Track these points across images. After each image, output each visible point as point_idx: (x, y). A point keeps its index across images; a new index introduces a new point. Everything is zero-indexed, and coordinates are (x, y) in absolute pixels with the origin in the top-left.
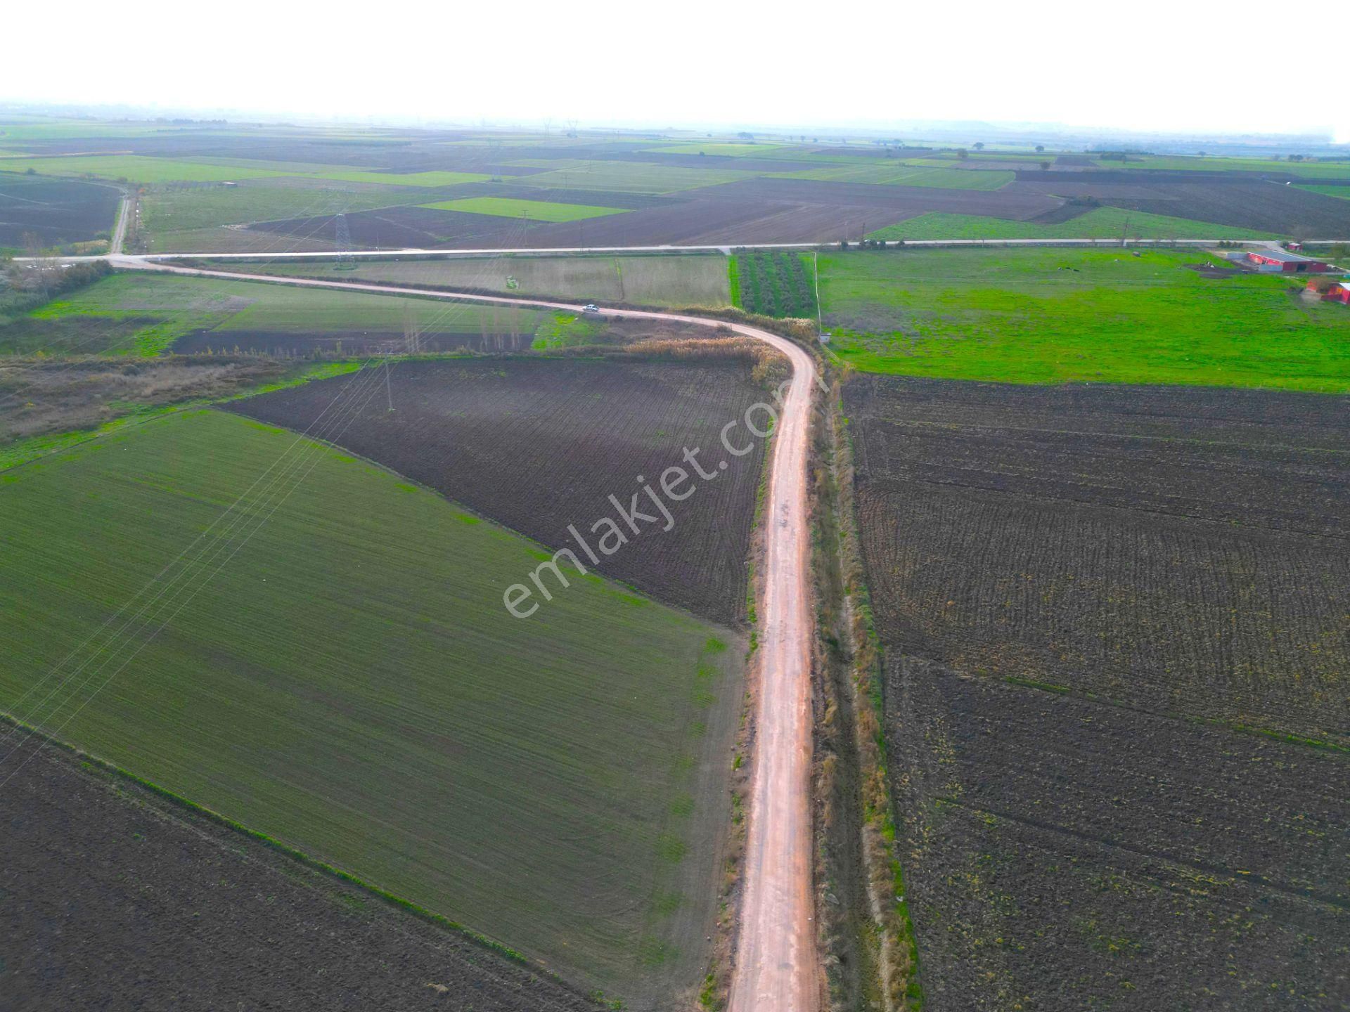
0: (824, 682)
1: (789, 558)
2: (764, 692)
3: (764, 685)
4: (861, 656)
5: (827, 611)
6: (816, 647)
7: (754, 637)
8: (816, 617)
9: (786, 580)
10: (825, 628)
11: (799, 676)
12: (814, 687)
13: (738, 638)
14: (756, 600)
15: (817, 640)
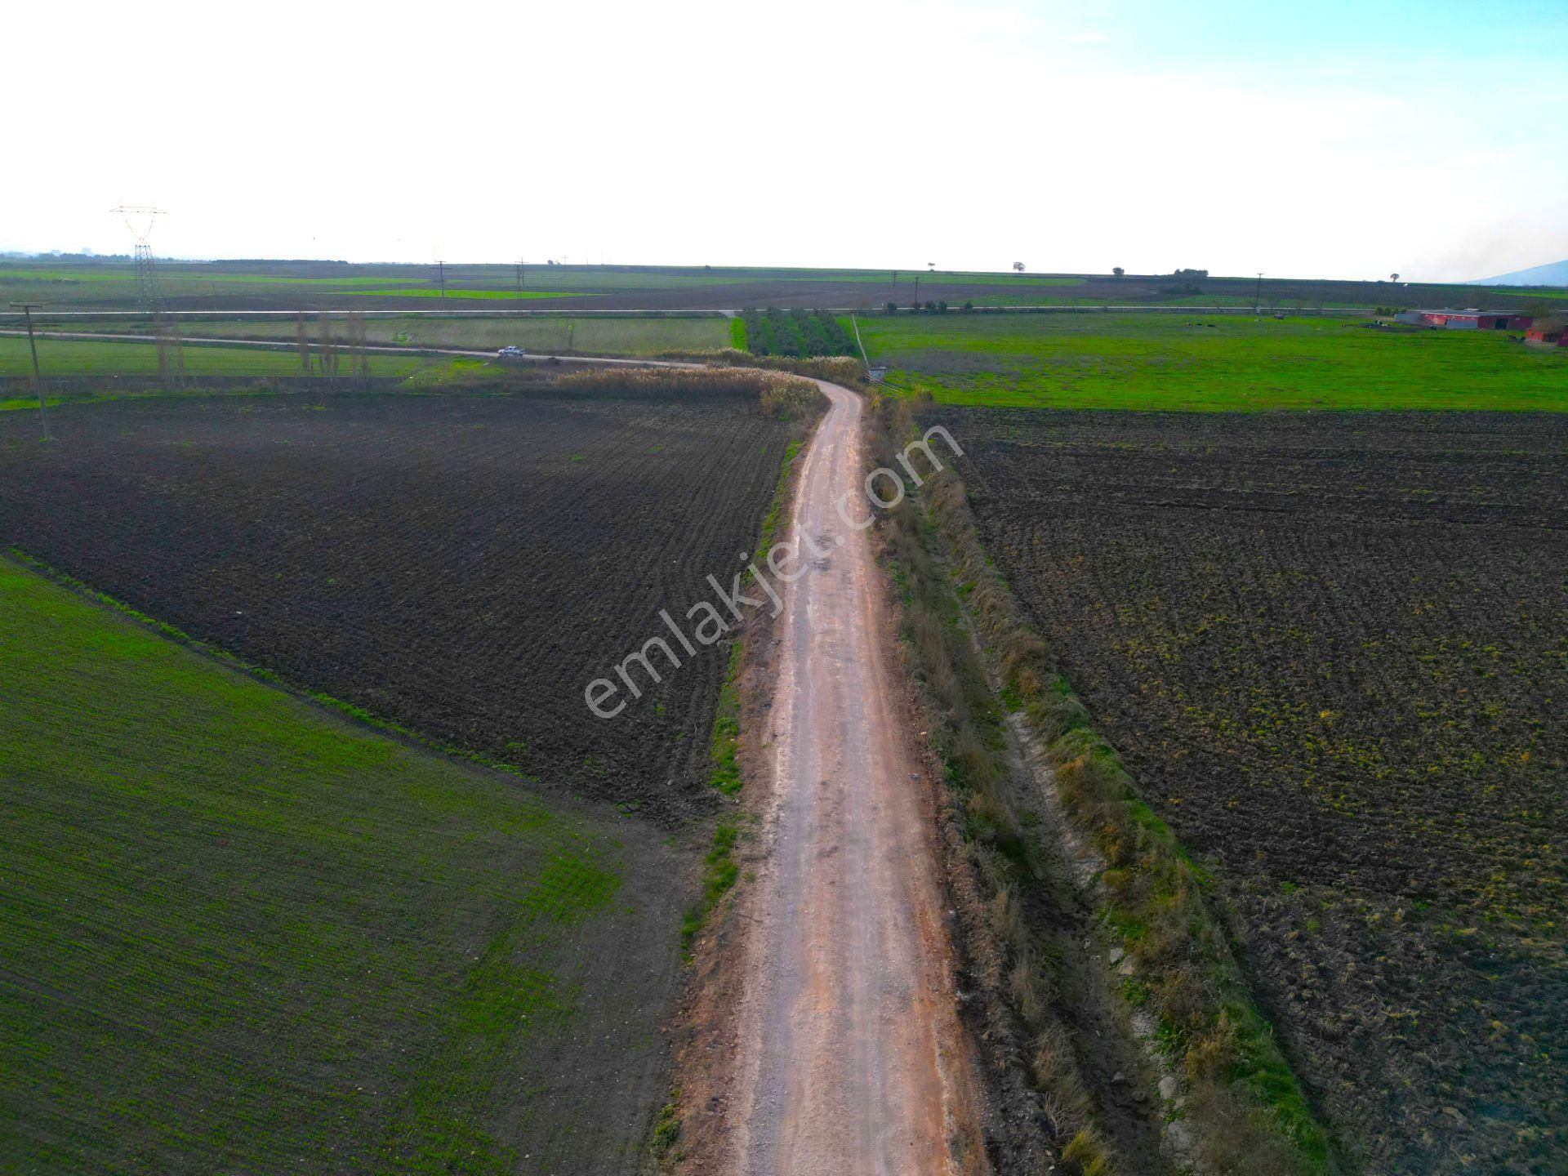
0: (1025, 1029)
1: (838, 626)
2: (747, 1108)
3: (750, 1065)
4: (1126, 897)
5: (969, 741)
6: (959, 867)
7: (726, 842)
8: (940, 767)
9: (834, 672)
10: (976, 801)
11: (905, 1000)
12: (985, 1060)
13: (666, 852)
14: (743, 726)
15: (956, 840)
